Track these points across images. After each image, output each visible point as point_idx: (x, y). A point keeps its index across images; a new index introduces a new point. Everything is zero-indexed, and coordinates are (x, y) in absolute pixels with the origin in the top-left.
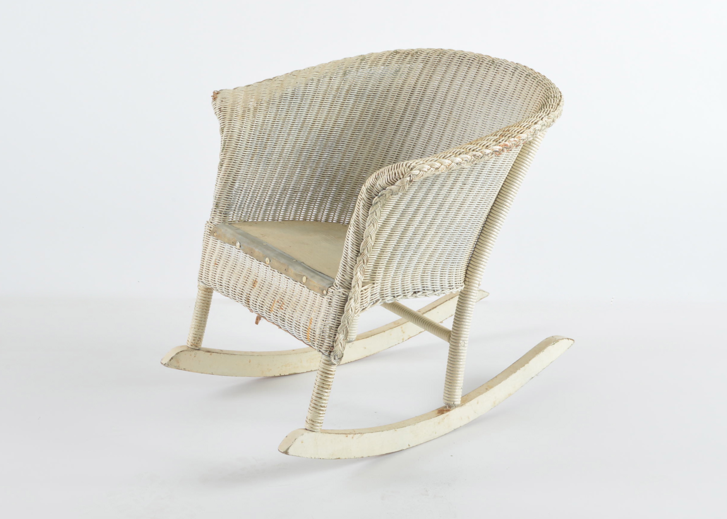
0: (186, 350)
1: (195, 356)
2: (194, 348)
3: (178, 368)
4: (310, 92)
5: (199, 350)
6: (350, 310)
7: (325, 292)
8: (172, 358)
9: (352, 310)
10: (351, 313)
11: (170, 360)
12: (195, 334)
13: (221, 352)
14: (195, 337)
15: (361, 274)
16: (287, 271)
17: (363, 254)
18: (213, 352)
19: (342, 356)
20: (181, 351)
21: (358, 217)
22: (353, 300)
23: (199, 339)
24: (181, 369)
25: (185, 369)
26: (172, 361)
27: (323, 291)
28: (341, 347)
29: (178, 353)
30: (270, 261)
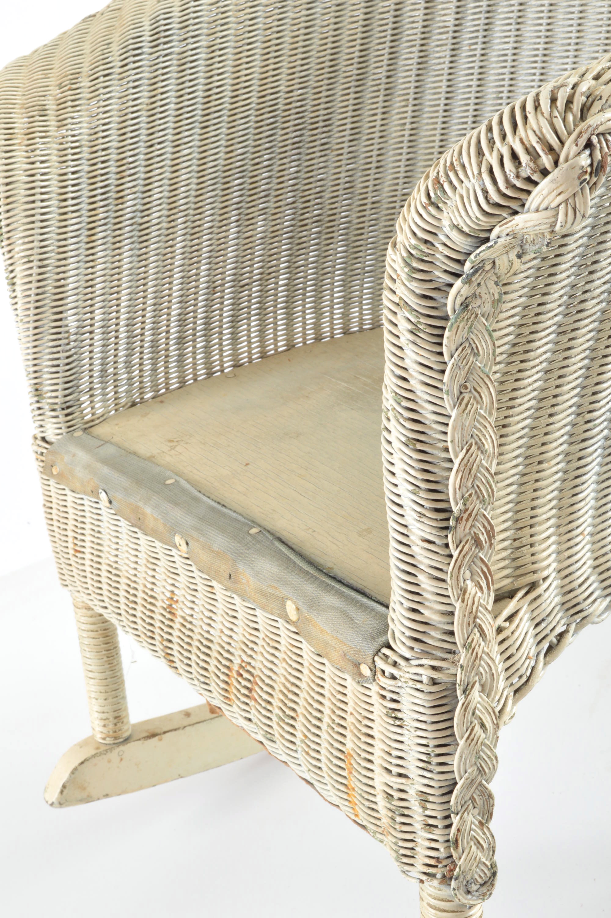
0: (94, 756)
1: (121, 760)
2: (112, 742)
3: (88, 799)
4: (199, 14)
5: (127, 740)
6: (477, 728)
7: (365, 670)
8: (64, 787)
9: (483, 725)
10: (483, 736)
11: (62, 792)
12: (103, 713)
13: (187, 721)
14: (105, 720)
15: (481, 588)
16: (236, 583)
17: (465, 516)
18: (165, 733)
19: (494, 874)
20: (82, 763)
21: (405, 379)
22: (476, 694)
23: (116, 721)
24: (98, 799)
25: (107, 796)
26: (66, 791)
27: (357, 665)
28: (480, 854)
29: (76, 769)
30: (187, 544)
